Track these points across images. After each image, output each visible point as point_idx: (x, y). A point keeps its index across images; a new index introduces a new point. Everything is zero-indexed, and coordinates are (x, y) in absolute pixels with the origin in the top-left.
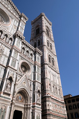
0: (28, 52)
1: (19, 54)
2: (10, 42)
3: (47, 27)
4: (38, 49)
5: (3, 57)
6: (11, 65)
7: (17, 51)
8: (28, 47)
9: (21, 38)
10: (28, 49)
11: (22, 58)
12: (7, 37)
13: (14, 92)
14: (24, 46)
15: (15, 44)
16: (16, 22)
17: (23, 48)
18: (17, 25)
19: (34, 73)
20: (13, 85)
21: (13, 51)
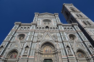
0: (68, 28)
1: (64, 32)
2: (57, 30)
3: (71, 8)
4: (73, 23)
5: (58, 38)
6: (64, 40)
7: (63, 32)
8: (67, 26)
9: (61, 24)
10: (68, 27)
11: (67, 33)
12: (54, 28)
13: (74, 53)
14: (64, 27)
15: (60, 29)
16: (54, 19)
17: (65, 28)
18: (55, 20)
19: (80, 37)
20: (71, 49)
21: (61, 33)
